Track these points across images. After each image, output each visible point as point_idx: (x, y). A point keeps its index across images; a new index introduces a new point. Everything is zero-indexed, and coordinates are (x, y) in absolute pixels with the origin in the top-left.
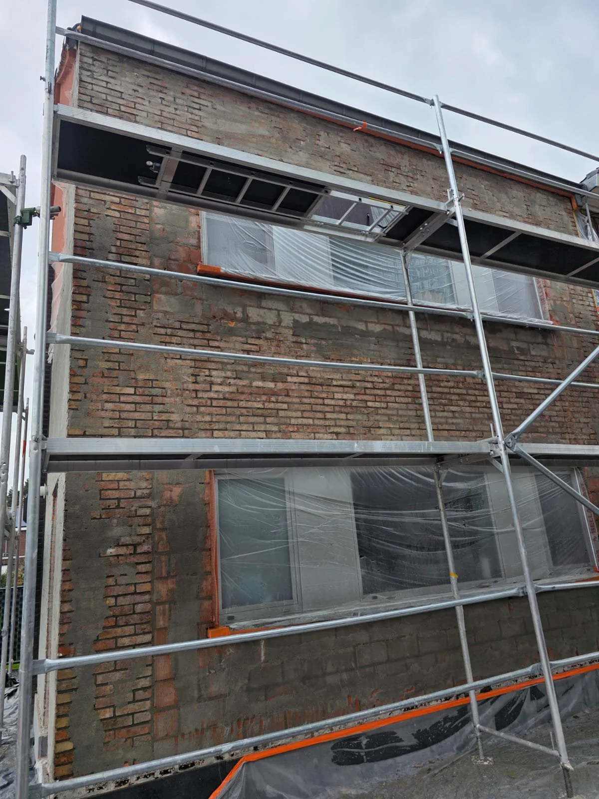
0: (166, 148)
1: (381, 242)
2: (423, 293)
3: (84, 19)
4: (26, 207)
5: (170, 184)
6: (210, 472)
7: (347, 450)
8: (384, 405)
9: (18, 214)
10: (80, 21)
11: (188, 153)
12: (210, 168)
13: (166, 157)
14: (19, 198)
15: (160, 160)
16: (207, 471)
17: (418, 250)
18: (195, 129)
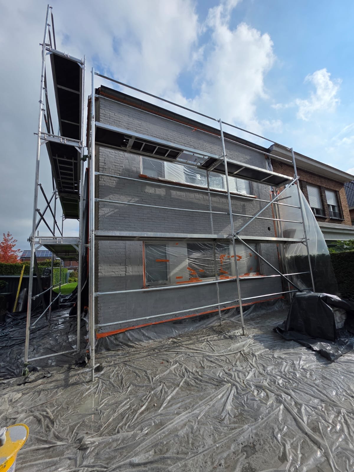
0: (130, 137)
1: (200, 168)
2: (214, 185)
3: (102, 86)
4: (85, 154)
5: (131, 148)
6: (143, 242)
7: (186, 237)
8: (199, 222)
9: (82, 157)
10: (100, 87)
11: (137, 138)
12: (144, 143)
13: (130, 140)
14: (82, 151)
15: (128, 140)
16: (142, 242)
17: (212, 171)
18: (139, 126)
